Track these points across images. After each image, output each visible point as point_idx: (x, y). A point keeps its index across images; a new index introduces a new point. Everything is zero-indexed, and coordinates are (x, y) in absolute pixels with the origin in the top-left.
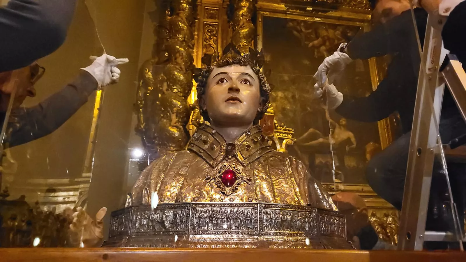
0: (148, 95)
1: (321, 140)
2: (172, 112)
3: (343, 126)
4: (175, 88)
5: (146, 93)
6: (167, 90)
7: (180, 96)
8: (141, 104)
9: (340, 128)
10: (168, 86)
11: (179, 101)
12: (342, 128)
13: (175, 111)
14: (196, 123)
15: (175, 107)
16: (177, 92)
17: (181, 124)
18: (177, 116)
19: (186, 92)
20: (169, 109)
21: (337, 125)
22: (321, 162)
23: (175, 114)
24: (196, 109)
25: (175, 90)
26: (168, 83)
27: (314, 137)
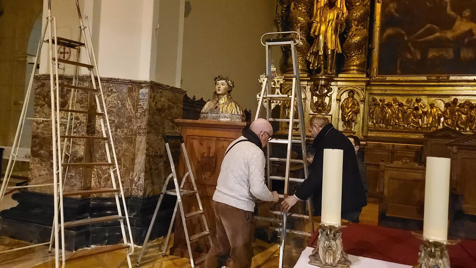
0: (283, 11)
1: (437, 34)
2: (297, 27)
3: (466, 17)
4: (300, 7)
5: (282, 10)
6: (294, 9)
7: (304, 12)
8: (279, 20)
9: (462, 20)
10: (295, 5)
11: (302, 18)
12: (464, 20)
13: (299, 26)
14: (313, 35)
15: (299, 23)
16: (301, 10)
17: (305, 35)
18: (301, 30)
19: (309, 8)
20: (295, 25)
21: (459, 17)
22: (434, 56)
23: (300, 28)
24: (314, 24)
25: (300, 8)
26: (294, 3)
27: (431, 32)
